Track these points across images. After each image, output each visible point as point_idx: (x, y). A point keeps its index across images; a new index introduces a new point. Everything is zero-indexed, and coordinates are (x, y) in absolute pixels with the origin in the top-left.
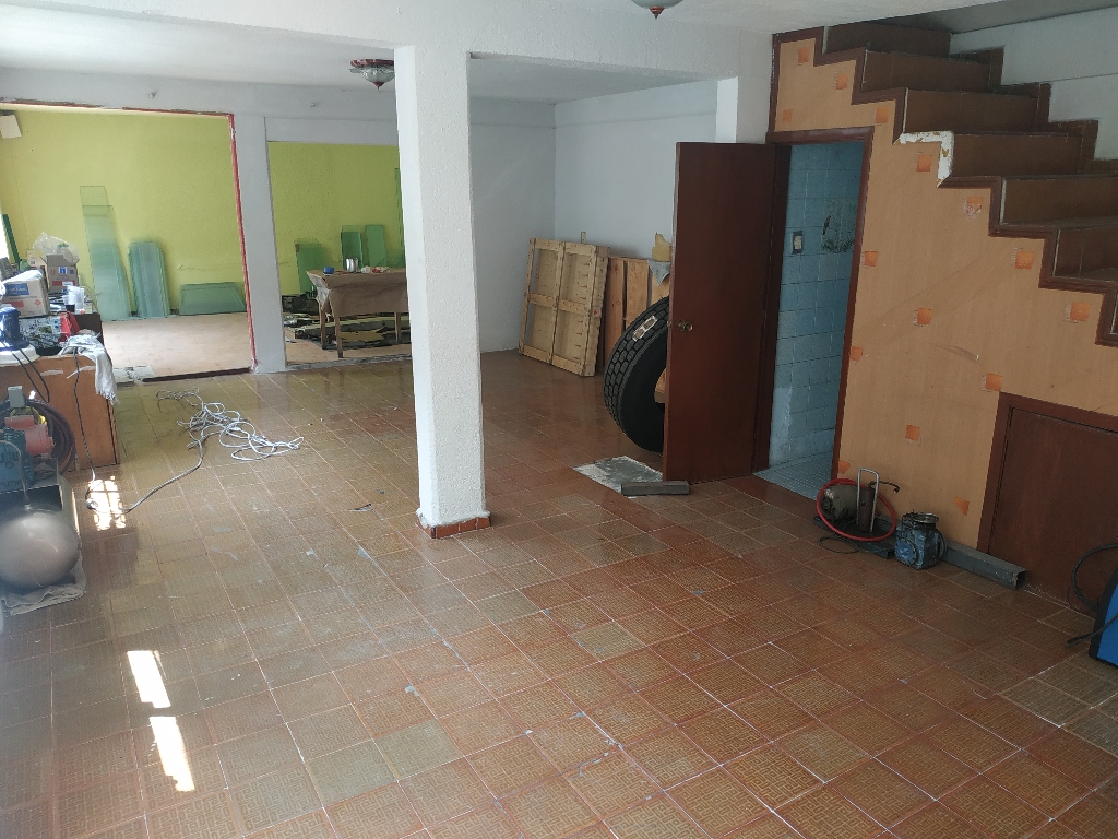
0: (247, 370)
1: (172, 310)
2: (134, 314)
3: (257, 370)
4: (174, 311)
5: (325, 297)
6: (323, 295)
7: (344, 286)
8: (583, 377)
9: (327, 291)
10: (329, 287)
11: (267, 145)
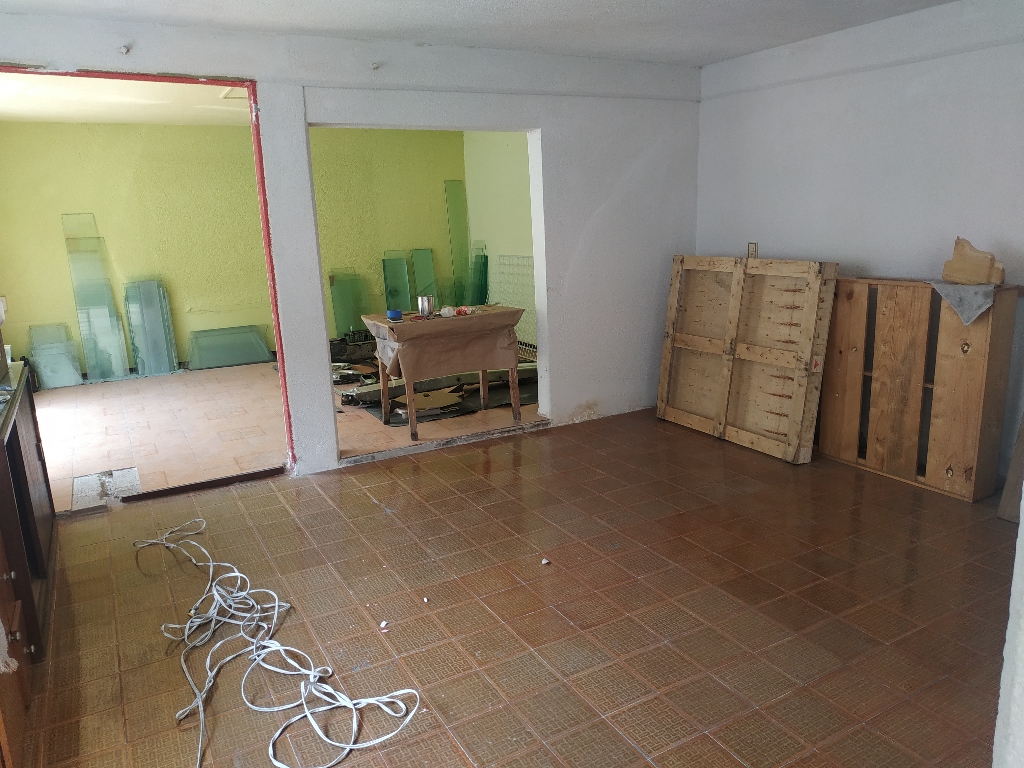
0: (280, 471)
1: (180, 364)
2: (133, 370)
3: (296, 471)
4: (182, 365)
5: (391, 355)
6: (388, 350)
7: (420, 337)
8: (794, 465)
9: (396, 345)
10: (398, 341)
11: (307, 132)
